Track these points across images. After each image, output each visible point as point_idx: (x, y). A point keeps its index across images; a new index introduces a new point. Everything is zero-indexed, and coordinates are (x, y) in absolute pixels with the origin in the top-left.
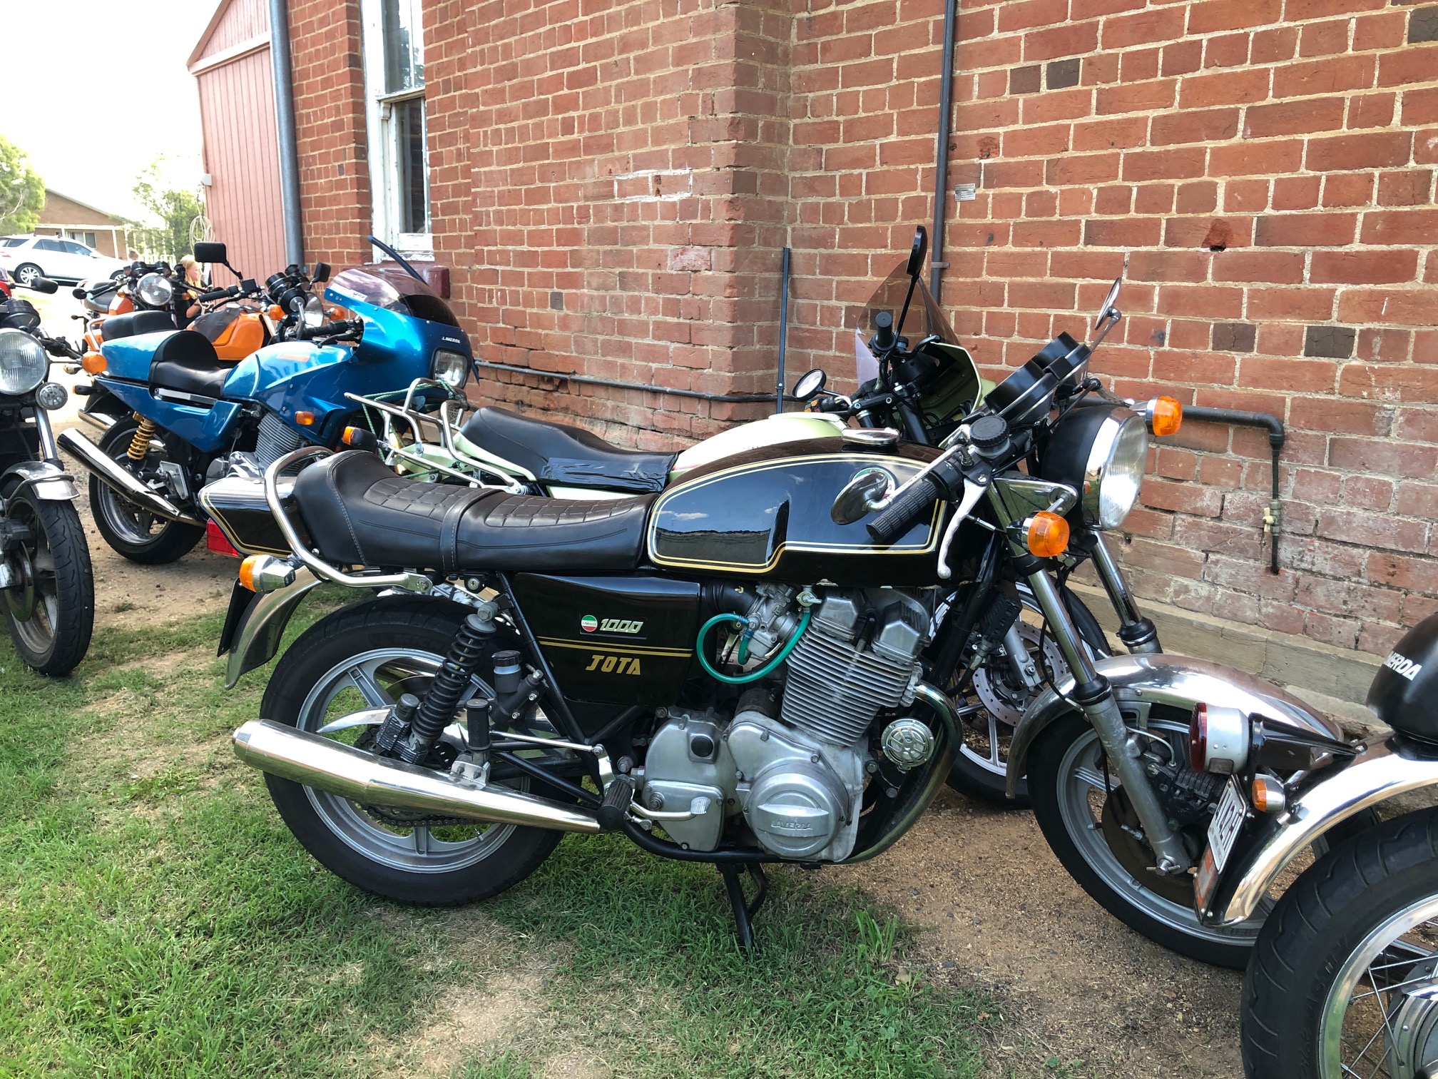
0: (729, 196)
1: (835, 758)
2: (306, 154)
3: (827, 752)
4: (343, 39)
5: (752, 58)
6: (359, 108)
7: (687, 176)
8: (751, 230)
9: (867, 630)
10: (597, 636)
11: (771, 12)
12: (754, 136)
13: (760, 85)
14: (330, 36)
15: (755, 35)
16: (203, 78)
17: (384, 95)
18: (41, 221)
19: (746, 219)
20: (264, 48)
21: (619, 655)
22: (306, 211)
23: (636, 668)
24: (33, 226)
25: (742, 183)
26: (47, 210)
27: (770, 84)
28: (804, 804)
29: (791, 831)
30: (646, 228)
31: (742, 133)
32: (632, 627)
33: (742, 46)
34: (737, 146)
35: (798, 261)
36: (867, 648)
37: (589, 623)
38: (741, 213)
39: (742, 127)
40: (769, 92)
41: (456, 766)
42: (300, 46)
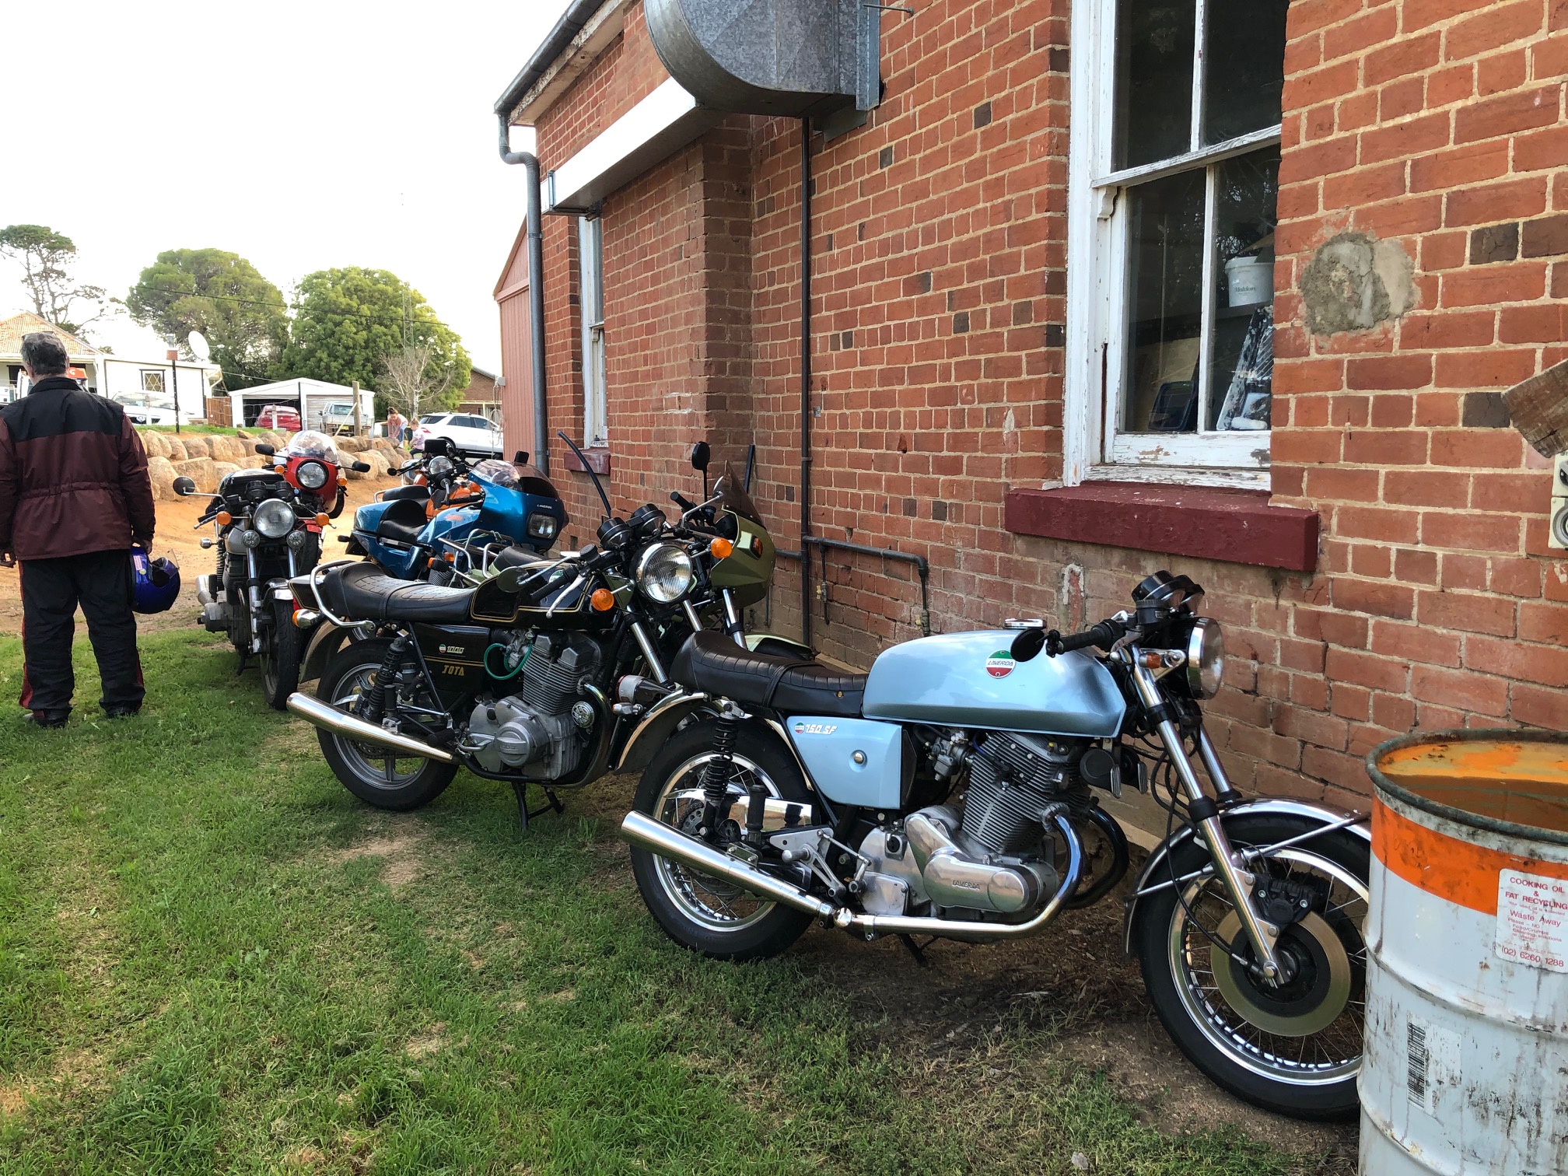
0: (705, 412)
1: (547, 721)
2: (550, 365)
3: (541, 716)
4: (567, 283)
5: (721, 322)
6: (577, 333)
7: (689, 398)
8: (723, 434)
9: (555, 653)
10: (446, 655)
11: (734, 290)
12: (723, 372)
13: (728, 339)
14: (561, 280)
15: (722, 307)
16: (504, 305)
17: (593, 324)
18: (467, 398)
19: (717, 426)
20: (525, 290)
21: (455, 665)
22: (549, 408)
23: (462, 673)
24: (458, 403)
25: (713, 403)
26: (472, 388)
27: (735, 335)
28: (515, 737)
29: (509, 750)
30: (675, 431)
31: (713, 370)
32: (459, 650)
33: (710, 315)
34: (709, 379)
35: (758, 454)
36: (555, 662)
37: (442, 648)
38: (715, 423)
39: (713, 367)
40: (734, 343)
41: (385, 720)
42: (549, 288)
